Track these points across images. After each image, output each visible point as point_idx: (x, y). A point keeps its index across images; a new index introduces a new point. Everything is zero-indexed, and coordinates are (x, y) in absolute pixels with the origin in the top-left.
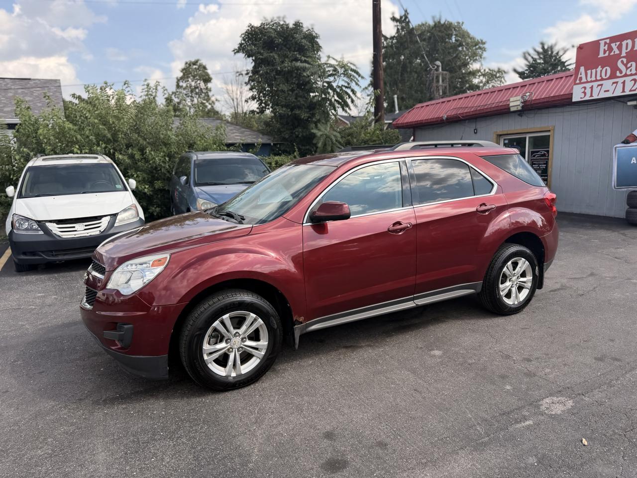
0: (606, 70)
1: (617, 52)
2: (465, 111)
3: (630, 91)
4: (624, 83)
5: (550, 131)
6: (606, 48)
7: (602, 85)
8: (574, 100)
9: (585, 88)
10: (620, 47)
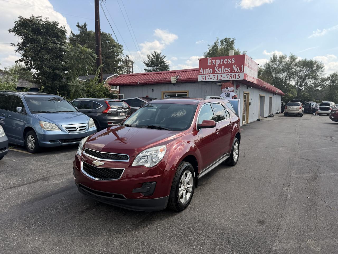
0: (211, 70)
1: (215, 64)
2: (149, 81)
3: (220, 79)
4: (217, 76)
5: (187, 93)
6: (210, 61)
7: (209, 76)
8: (199, 81)
9: (203, 76)
10: (215, 62)
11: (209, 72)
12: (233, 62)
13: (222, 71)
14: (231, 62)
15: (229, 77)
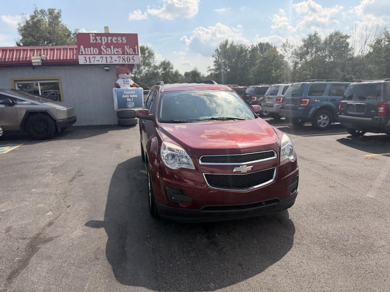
0: (96, 50)
1: (100, 42)
3: (110, 62)
4: (106, 58)
6: (94, 38)
7: (95, 57)
8: (80, 63)
9: (86, 57)
10: (101, 39)
11: (93, 52)
12: (124, 41)
13: (111, 52)
14: (122, 41)
15: (121, 59)
